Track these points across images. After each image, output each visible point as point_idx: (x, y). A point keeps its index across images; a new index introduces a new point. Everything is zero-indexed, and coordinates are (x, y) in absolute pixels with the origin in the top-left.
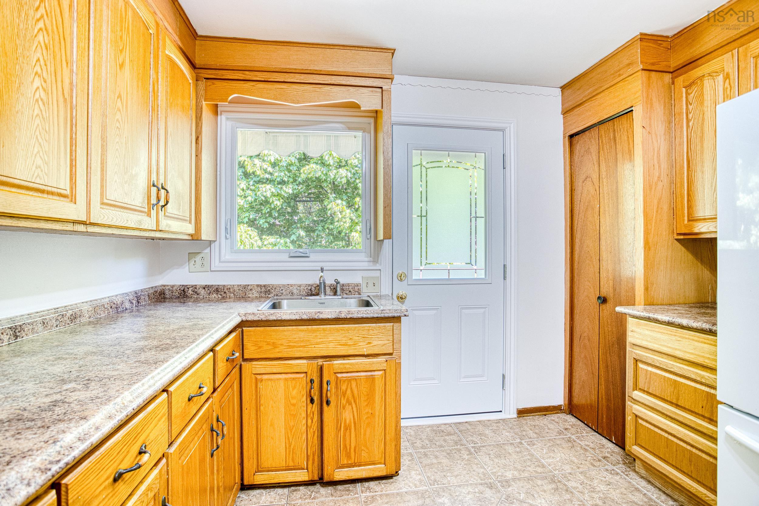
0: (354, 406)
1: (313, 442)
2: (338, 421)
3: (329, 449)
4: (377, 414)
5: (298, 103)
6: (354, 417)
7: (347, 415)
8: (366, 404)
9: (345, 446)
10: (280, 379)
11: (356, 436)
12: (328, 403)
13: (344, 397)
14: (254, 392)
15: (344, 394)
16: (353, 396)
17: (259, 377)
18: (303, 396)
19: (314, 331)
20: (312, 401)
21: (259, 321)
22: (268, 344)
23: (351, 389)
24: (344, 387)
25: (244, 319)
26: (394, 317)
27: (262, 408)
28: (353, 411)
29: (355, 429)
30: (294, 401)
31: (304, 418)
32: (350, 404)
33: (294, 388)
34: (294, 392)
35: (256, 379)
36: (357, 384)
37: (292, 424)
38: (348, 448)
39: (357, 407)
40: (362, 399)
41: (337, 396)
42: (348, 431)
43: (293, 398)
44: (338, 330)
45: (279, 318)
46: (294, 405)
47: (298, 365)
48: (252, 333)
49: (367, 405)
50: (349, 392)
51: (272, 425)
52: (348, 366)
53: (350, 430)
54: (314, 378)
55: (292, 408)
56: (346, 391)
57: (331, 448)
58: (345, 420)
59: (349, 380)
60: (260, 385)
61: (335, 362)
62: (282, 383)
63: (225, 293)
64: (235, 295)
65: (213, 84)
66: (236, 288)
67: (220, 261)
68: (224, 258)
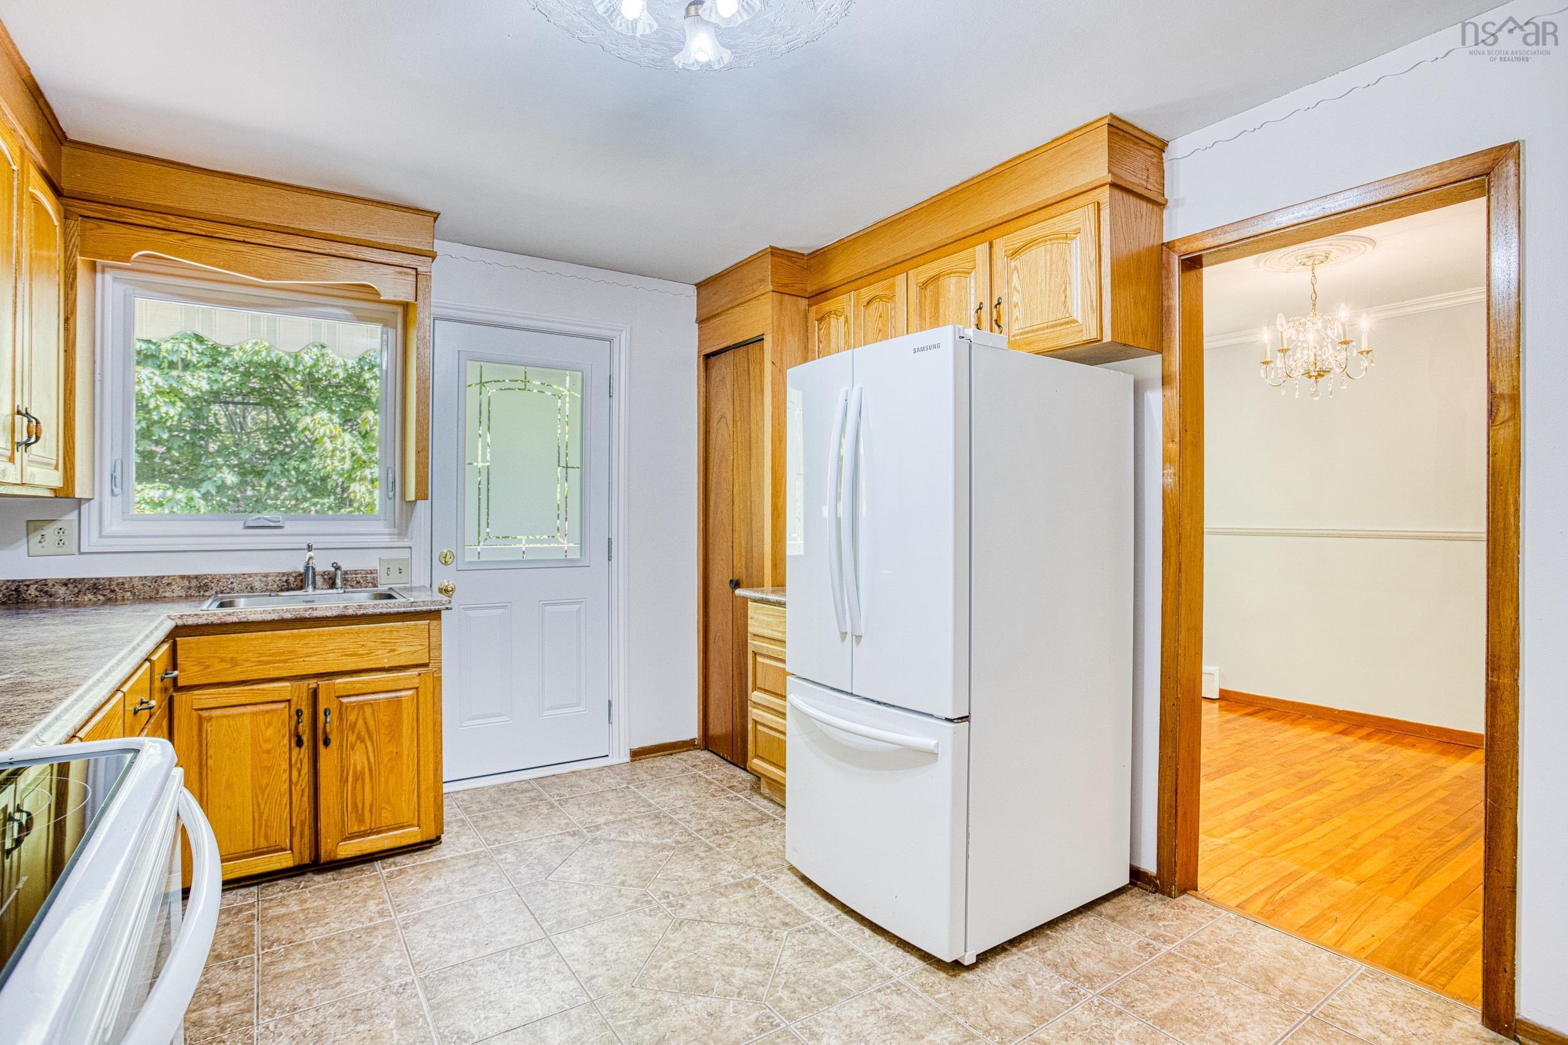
0: (369, 744)
1: (300, 806)
2: (343, 768)
3: (328, 812)
4: (406, 752)
5: (269, 279)
6: (368, 759)
7: (358, 759)
8: (388, 738)
9: (355, 805)
10: (244, 714)
11: (372, 789)
12: (327, 742)
13: (353, 732)
14: (196, 738)
15: (353, 727)
16: (368, 729)
17: (205, 714)
18: (284, 737)
19: (303, 637)
20: (299, 743)
21: (207, 625)
22: (223, 660)
23: (364, 719)
24: (352, 717)
25: (180, 622)
26: (430, 612)
27: (210, 762)
28: (367, 752)
29: (371, 778)
30: (268, 746)
31: (285, 771)
32: (363, 741)
33: (268, 726)
34: (269, 732)
35: (200, 718)
36: (373, 710)
37: (264, 782)
38: (360, 807)
39: (373, 745)
40: (382, 731)
41: (342, 732)
42: (360, 782)
43: (267, 741)
44: (342, 634)
45: (243, 620)
46: (268, 752)
47: (275, 690)
48: (193, 645)
49: (389, 741)
50: (360, 723)
51: (229, 786)
52: (358, 686)
53: (363, 780)
54: (303, 708)
55: (265, 756)
56: (356, 723)
57: (331, 811)
58: (355, 767)
59: (361, 706)
60: (207, 726)
61: (338, 681)
62: (247, 721)
63: (113, 591)
64: (134, 594)
65: (100, 227)
66: (136, 583)
67: (101, 536)
68: (107, 531)
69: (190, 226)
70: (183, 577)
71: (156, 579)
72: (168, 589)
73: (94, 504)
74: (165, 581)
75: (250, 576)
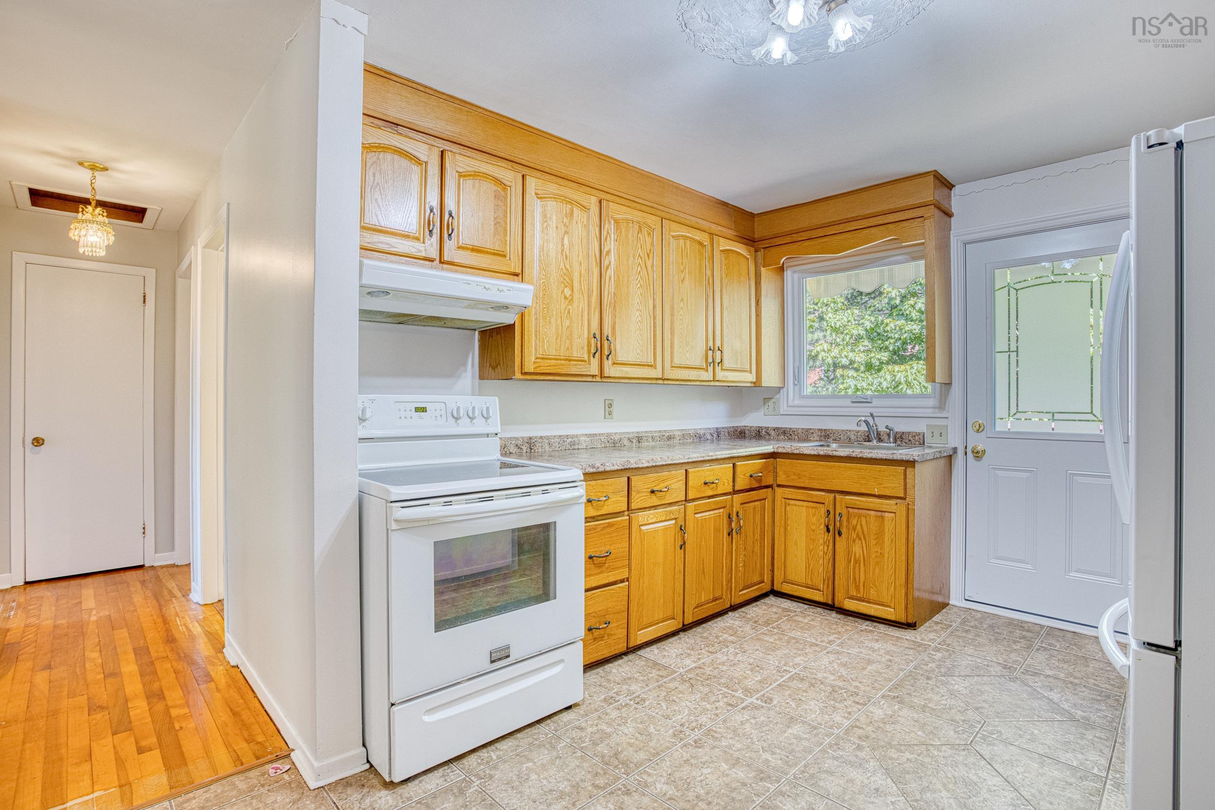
0: (864, 542)
1: (828, 568)
2: (849, 553)
3: (840, 577)
4: (886, 555)
5: (838, 253)
6: (863, 552)
7: (857, 549)
8: (874, 542)
9: (855, 579)
10: (803, 506)
11: (865, 572)
12: (840, 534)
13: (855, 531)
14: (783, 514)
15: (854, 528)
16: (863, 532)
17: (788, 501)
18: (821, 524)
19: (831, 467)
20: (828, 530)
22: (794, 474)
23: (861, 525)
24: (854, 522)
25: (776, 451)
26: (908, 461)
27: (789, 528)
28: (863, 547)
29: (864, 565)
30: (813, 527)
31: (821, 545)
32: (860, 539)
33: (814, 515)
34: (814, 520)
35: (785, 502)
36: (866, 521)
37: (811, 547)
38: (858, 581)
39: (866, 543)
40: (872, 536)
41: (849, 529)
42: (858, 564)
43: (813, 524)
44: (851, 468)
45: (801, 453)
46: (813, 531)
47: (817, 496)
48: (783, 464)
49: (876, 544)
50: (859, 527)
51: (796, 544)
52: (858, 503)
53: (860, 564)
54: (830, 510)
55: (812, 533)
56: (856, 526)
57: (841, 577)
58: (855, 554)
59: (860, 516)
60: (788, 507)
61: (847, 497)
62: (804, 509)
63: (791, 435)
64: (798, 437)
65: (769, 251)
66: (800, 431)
67: (788, 406)
68: (790, 403)
69: (801, 236)
70: (819, 430)
71: (808, 430)
72: (812, 435)
73: (785, 389)
74: (811, 431)
75: (850, 431)
